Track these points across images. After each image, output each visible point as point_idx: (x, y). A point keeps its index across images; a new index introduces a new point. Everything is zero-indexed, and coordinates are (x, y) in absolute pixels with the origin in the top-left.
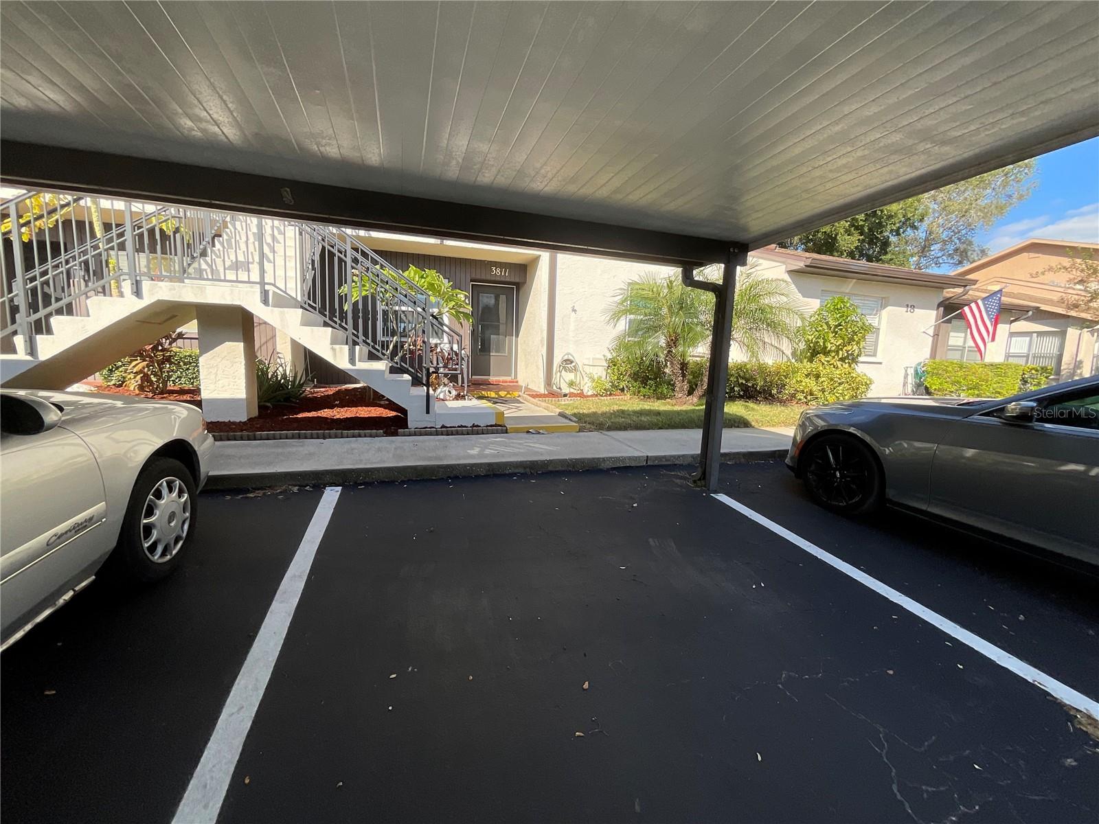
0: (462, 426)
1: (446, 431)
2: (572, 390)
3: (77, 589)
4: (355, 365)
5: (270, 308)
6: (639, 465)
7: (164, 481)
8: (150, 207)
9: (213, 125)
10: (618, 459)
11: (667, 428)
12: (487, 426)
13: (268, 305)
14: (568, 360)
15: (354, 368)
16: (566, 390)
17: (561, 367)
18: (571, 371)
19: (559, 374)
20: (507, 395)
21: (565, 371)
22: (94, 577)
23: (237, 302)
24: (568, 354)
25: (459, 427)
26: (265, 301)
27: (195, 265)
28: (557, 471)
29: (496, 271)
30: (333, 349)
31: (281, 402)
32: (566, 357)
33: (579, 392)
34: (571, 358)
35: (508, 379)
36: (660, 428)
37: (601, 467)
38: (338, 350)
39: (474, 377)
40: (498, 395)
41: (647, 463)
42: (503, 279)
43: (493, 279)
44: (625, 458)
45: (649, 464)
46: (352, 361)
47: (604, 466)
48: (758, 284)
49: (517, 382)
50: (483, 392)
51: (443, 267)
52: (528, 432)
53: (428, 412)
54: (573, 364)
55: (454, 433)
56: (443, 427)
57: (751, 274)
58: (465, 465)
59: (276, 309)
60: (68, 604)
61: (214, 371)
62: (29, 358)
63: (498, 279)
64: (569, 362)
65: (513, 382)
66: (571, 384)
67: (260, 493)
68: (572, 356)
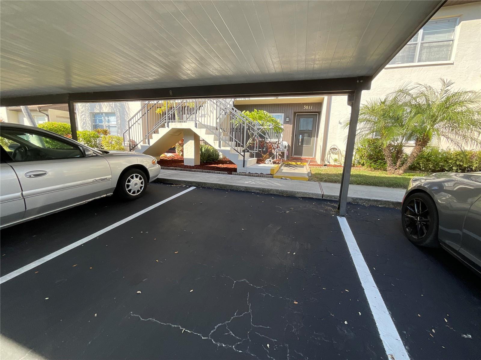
0: (256, 173)
1: (250, 175)
2: (336, 164)
3: (107, 195)
4: (221, 148)
5: (197, 129)
6: (317, 198)
7: (134, 175)
8: (179, 101)
9: (188, 70)
10: (306, 193)
11: (363, 185)
12: (267, 174)
13: (197, 128)
14: (335, 148)
15: (220, 149)
16: (332, 163)
17: (331, 152)
18: (336, 154)
19: (329, 155)
20: (301, 164)
21: (333, 154)
22: (112, 193)
23: (189, 128)
24: (334, 145)
25: (255, 173)
26: (196, 127)
27: (191, 117)
28: (274, 194)
29: (306, 108)
30: (214, 142)
31: (211, 161)
32: (332, 147)
33: (339, 164)
34: (336, 147)
35: (311, 157)
36: (358, 184)
37: (296, 196)
38: (216, 143)
39: (295, 156)
40: (297, 164)
41: (322, 198)
42: (309, 111)
43: (304, 111)
44: (310, 193)
45: (323, 198)
46: (220, 146)
47: (298, 195)
48: (454, 95)
49: (315, 159)
50: (290, 162)
51: (268, 108)
52: (281, 178)
53: (244, 167)
54: (337, 150)
55: (252, 176)
56: (249, 173)
57: (448, 90)
58: (237, 186)
59: (199, 129)
60: (104, 198)
61: (187, 149)
62: (148, 145)
63: (307, 111)
64: (335, 149)
65: (313, 159)
66: (336, 160)
67: (175, 185)
68: (336, 146)
